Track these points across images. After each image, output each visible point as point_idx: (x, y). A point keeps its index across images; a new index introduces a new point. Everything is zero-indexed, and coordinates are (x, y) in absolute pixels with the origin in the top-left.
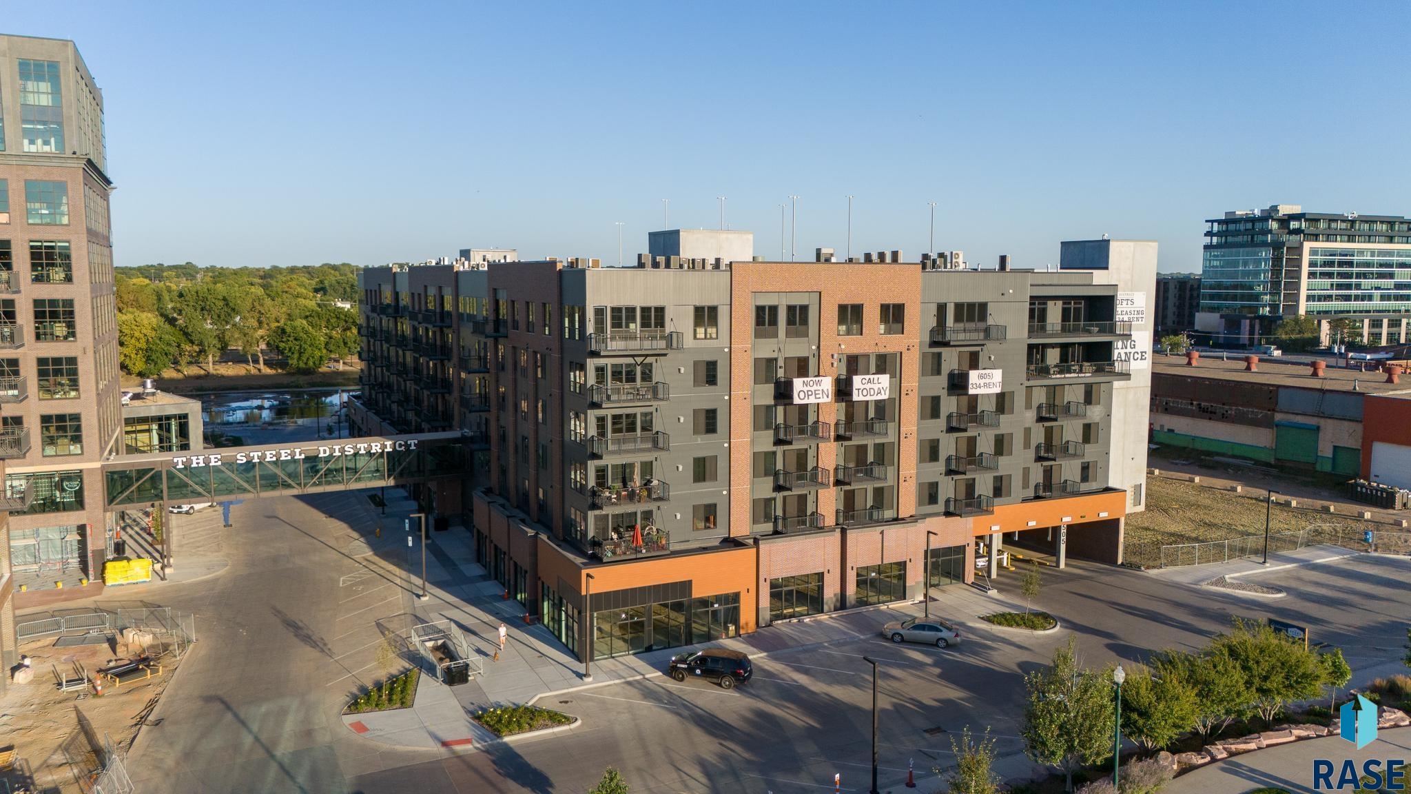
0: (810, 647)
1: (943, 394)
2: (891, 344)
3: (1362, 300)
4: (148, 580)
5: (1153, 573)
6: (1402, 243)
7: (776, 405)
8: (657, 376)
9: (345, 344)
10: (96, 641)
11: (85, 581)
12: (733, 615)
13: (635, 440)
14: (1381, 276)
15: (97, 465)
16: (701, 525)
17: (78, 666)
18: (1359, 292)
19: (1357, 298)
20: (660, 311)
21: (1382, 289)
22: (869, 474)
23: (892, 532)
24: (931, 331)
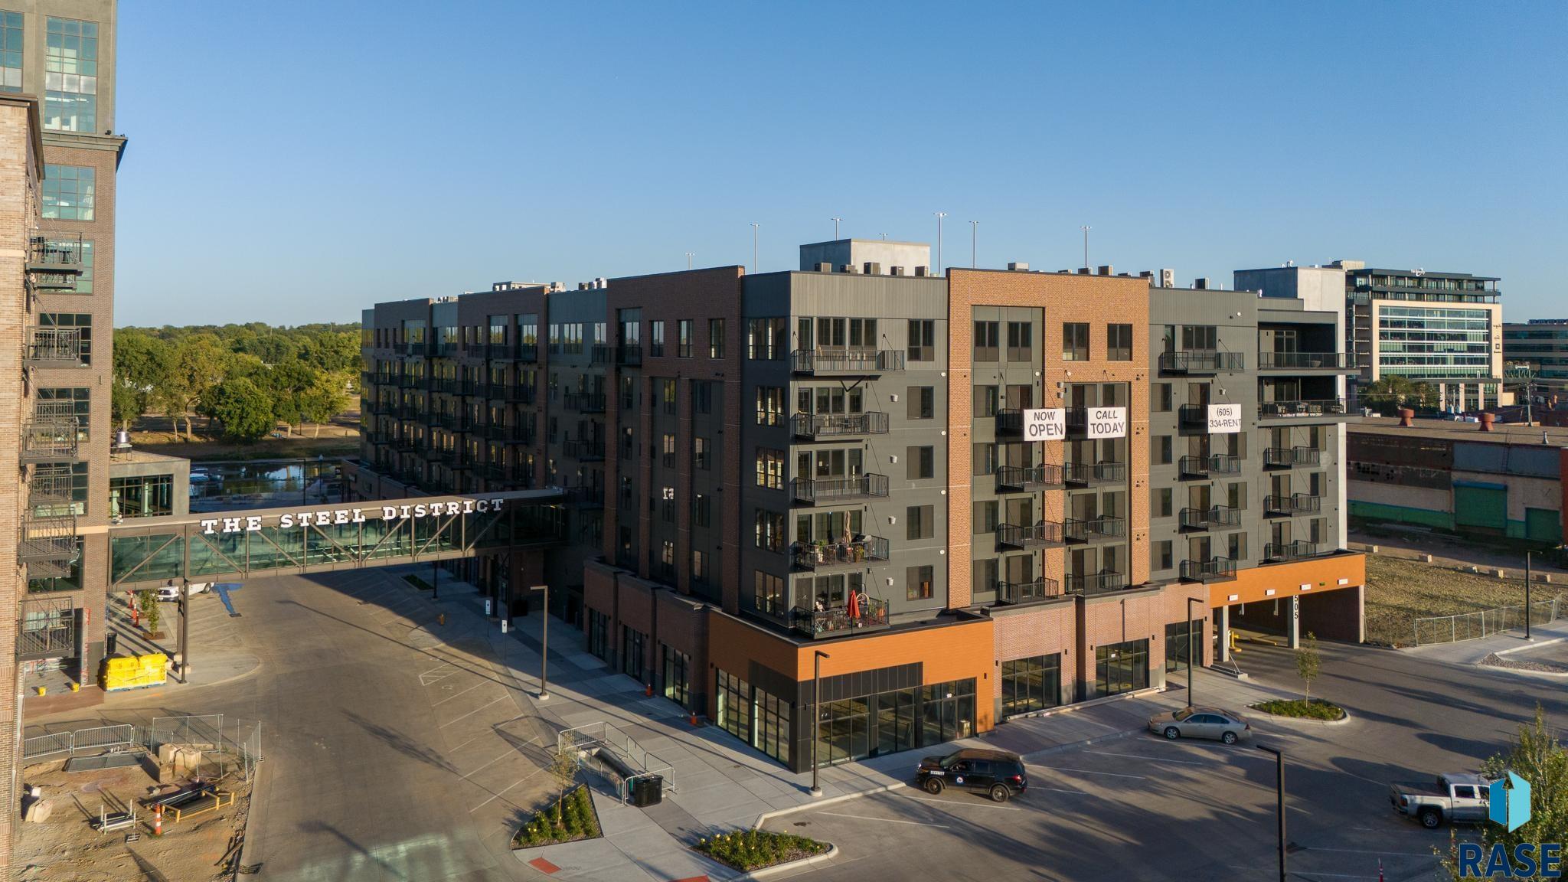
0: (1070, 747)
1: (1174, 433)
2: (1119, 371)
3: (1436, 363)
4: (162, 682)
5: (1409, 651)
6: (1471, 302)
7: (997, 443)
8: (867, 406)
9: (298, 407)
10: (120, 762)
11: (76, 686)
12: (968, 707)
13: (842, 485)
14: (1452, 337)
15: (103, 529)
16: (915, 593)
17: (109, 797)
18: (1432, 354)
19: (1430, 361)
20: (871, 324)
21: (1455, 352)
22: (1098, 529)
23: (1133, 600)
24: (1160, 358)
